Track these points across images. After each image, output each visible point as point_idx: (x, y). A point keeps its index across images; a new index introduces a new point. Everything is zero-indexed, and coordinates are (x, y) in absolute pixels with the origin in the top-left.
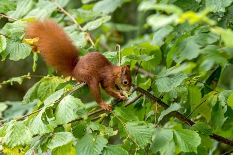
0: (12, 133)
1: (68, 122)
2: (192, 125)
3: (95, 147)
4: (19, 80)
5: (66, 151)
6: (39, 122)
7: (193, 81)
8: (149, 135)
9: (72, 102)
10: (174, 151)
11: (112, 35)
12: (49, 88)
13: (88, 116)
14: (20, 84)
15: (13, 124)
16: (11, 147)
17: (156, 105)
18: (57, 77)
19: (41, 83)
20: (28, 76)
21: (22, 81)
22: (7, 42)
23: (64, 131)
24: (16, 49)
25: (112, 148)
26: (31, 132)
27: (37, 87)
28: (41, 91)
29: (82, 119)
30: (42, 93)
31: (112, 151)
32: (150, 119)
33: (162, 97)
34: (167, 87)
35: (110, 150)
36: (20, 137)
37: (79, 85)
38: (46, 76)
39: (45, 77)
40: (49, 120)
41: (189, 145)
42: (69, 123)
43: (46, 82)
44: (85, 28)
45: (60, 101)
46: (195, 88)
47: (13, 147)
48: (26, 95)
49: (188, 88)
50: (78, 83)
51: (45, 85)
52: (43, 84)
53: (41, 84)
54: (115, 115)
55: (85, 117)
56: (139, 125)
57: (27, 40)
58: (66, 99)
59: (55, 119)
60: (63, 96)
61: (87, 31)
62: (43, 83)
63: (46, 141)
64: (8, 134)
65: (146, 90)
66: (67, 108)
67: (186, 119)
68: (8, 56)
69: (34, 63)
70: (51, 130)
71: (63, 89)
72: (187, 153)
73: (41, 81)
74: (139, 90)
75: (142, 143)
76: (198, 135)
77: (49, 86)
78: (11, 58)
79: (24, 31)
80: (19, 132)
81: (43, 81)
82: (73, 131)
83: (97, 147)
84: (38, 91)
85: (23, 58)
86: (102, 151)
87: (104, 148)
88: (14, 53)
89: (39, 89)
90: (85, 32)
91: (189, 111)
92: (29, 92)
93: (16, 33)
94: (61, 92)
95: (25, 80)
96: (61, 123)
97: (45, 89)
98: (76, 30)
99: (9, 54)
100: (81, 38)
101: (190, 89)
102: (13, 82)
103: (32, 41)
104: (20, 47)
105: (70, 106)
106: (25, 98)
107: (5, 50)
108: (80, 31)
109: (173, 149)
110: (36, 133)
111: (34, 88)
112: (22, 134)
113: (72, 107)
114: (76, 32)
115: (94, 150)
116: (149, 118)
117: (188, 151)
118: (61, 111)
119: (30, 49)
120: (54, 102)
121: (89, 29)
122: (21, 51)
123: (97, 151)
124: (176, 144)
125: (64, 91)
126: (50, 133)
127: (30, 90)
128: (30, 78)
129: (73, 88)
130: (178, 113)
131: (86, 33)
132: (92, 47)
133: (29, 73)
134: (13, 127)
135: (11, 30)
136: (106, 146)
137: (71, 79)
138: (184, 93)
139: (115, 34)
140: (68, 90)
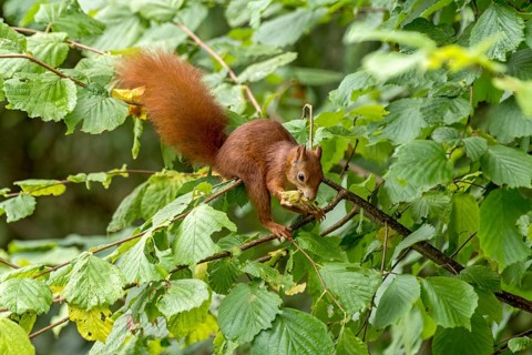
0: (82, 280)
1: (198, 261)
2: (458, 272)
3: (259, 314)
4: (103, 178)
5: (196, 320)
6: (138, 259)
7: (463, 184)
8: (368, 291)
9: (209, 219)
10: (421, 330)
11: (287, 94)
12: (165, 196)
13: (243, 250)
14: (107, 187)
15: (85, 261)
16: (85, 308)
17: (386, 230)
18: (183, 174)
19: (148, 185)
20: (123, 171)
21: (110, 181)
22: (78, 94)
23: (191, 277)
24: (96, 110)
25: (294, 316)
26: (122, 278)
27: (141, 194)
28: (149, 203)
29: (229, 254)
30: (150, 207)
31: (294, 322)
32: (372, 258)
33: (399, 216)
34: (410, 193)
35: (289, 320)
36: (98, 287)
37: (225, 184)
38: (160, 170)
39: (157, 174)
40: (159, 254)
41: (453, 310)
42: (202, 261)
43: (160, 184)
44: (242, 77)
45: (184, 217)
46: (467, 199)
47: (89, 308)
48: (118, 210)
49: (453, 198)
50: (225, 181)
51: (158, 190)
52: (152, 187)
53: (149, 188)
54: (299, 248)
55: (236, 251)
56: (349, 269)
57: (120, 91)
58: (197, 214)
59: (173, 253)
60: (190, 207)
61: (247, 83)
62: (152, 185)
63: (152, 297)
64: (73, 282)
65: (366, 199)
66: (197, 230)
67: (447, 260)
68: (80, 125)
69: (135, 140)
70: (162, 275)
71: (191, 193)
72: (449, 329)
73: (149, 181)
74: (350, 197)
75: (351, 307)
76: (471, 288)
77: (165, 191)
78: (85, 129)
79: (114, 74)
80: (96, 277)
81: (153, 182)
82: (210, 278)
83: (261, 312)
84: (143, 203)
85: (111, 129)
86: (272, 322)
87: (278, 315)
88: (92, 118)
89: (144, 198)
90: (243, 84)
91: (453, 245)
92: (125, 205)
93: (97, 77)
94: (187, 198)
95: (116, 179)
96: (185, 263)
97: (157, 198)
98: (225, 81)
99: (83, 120)
100: (235, 97)
101: (457, 200)
102: (91, 182)
103: (130, 94)
104: (105, 106)
105: (204, 226)
106: (115, 216)
107: (74, 112)
108: (234, 83)
109: (419, 327)
110: (131, 280)
111: (134, 195)
112: (103, 281)
113: (209, 228)
114: (225, 85)
115: (256, 320)
116: (370, 257)
117: (453, 326)
118: (186, 237)
119: (126, 111)
120: (172, 218)
121: (252, 79)
122: (106, 114)
123: (262, 321)
124: (427, 310)
125: (194, 195)
126: (161, 281)
127: (126, 200)
128: (126, 175)
129: (213, 191)
130: (431, 247)
131: (244, 87)
132: (256, 115)
133: (125, 166)
134: (85, 266)
135: (87, 72)
136: (281, 312)
137: (210, 172)
138: (444, 207)
139: (294, 91)
140: (202, 194)
